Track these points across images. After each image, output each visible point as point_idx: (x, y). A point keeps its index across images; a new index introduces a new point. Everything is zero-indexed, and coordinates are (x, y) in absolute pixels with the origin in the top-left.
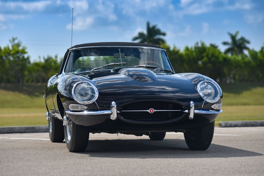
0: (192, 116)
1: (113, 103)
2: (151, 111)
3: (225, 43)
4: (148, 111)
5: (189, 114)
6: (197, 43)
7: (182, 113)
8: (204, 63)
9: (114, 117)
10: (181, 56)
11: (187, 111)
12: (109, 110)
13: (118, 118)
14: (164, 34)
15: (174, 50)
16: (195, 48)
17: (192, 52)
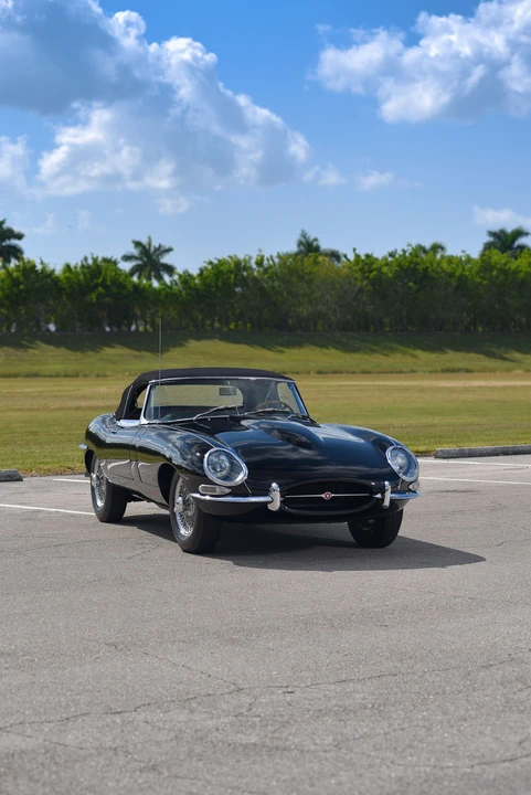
0: (387, 503)
1: (274, 485)
2: (326, 496)
3: (127, 258)
4: (323, 496)
5: (383, 500)
6: (86, 259)
7: (371, 498)
8: (100, 296)
9: (275, 505)
10: (56, 281)
11: (379, 496)
12: (267, 495)
13: (280, 508)
14: (20, 237)
15: (43, 270)
16: (83, 266)
17: (77, 274)
